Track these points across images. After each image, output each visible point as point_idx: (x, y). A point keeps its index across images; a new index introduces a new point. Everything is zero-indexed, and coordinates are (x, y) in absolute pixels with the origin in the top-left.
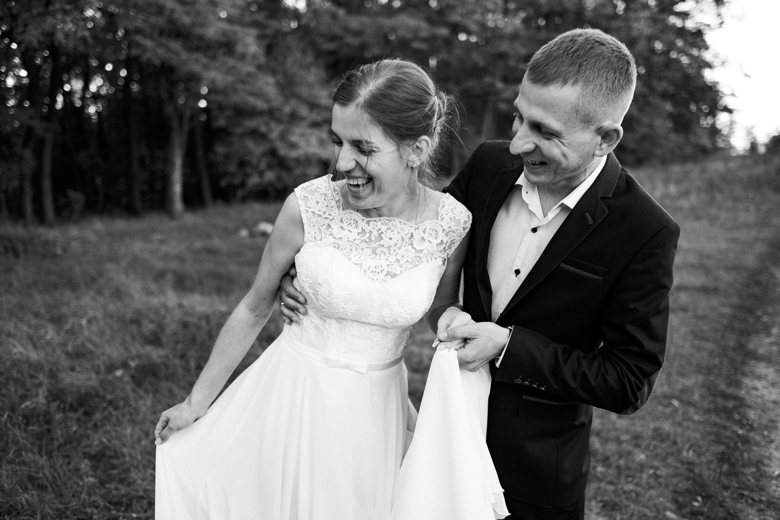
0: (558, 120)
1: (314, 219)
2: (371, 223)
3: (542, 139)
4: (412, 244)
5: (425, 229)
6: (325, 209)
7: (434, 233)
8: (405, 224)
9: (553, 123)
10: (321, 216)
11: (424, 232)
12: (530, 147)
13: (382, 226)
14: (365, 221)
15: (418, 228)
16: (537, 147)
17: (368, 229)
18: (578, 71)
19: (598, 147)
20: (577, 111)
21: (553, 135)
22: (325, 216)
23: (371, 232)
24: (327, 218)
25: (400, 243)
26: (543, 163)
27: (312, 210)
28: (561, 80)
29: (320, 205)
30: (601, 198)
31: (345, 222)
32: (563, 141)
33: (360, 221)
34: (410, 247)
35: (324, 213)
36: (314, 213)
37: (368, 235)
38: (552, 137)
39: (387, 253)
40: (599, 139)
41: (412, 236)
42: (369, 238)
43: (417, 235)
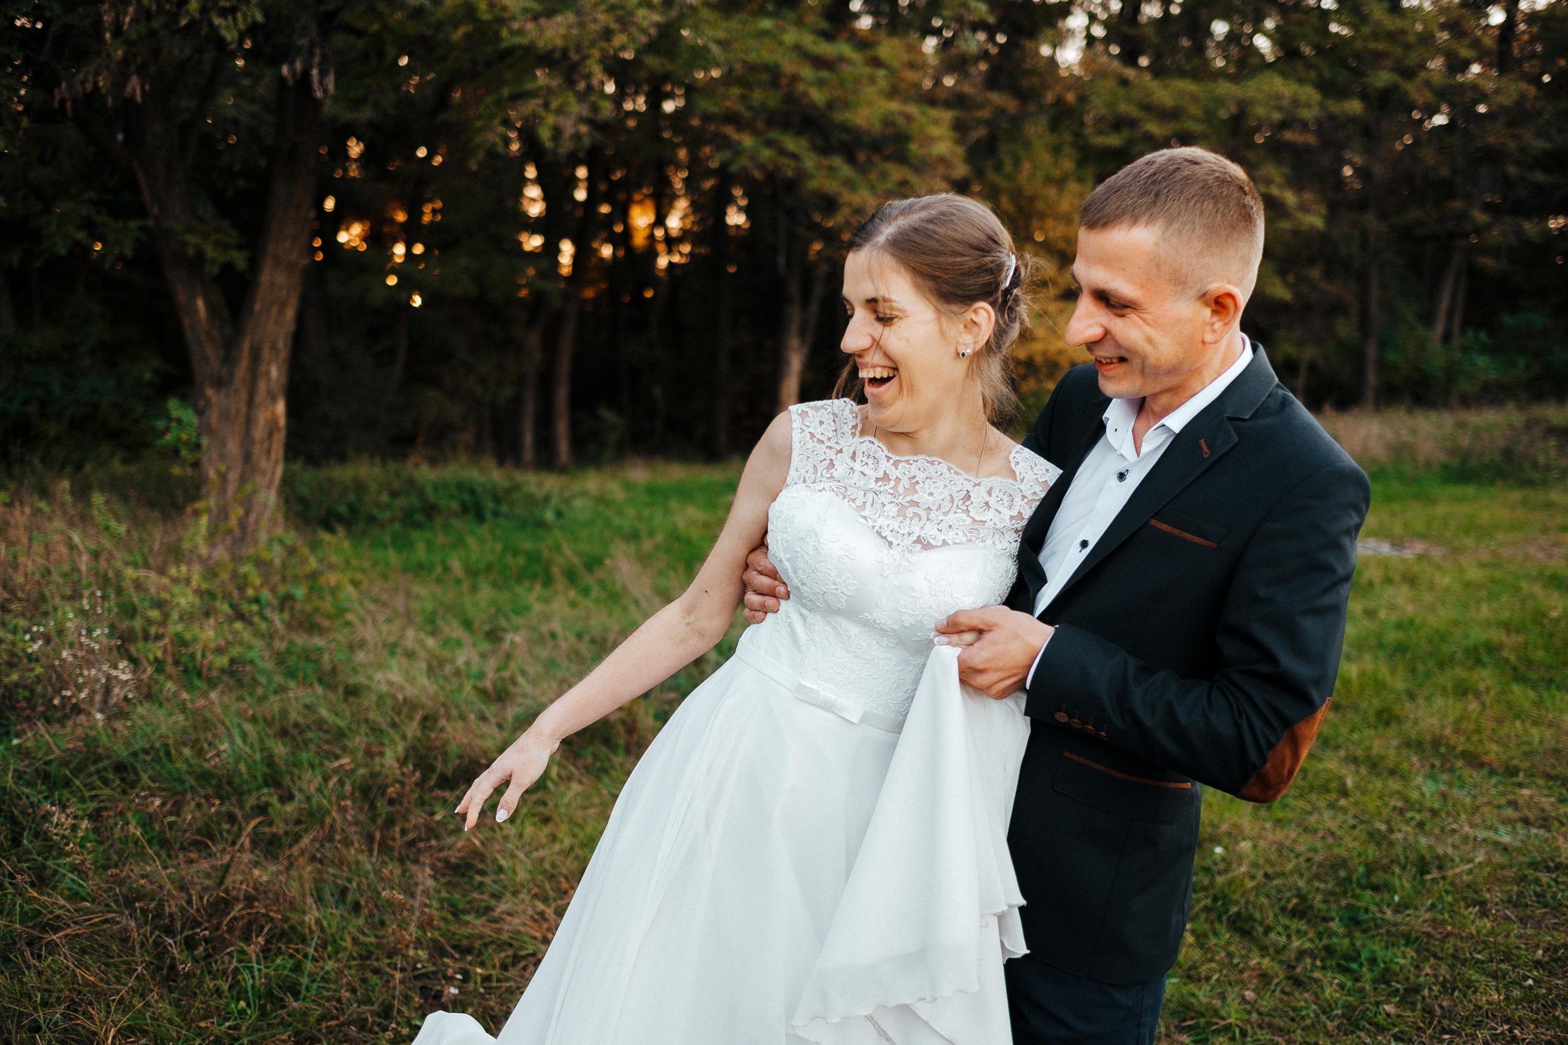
0: (1131, 281)
1: (810, 445)
2: (900, 466)
3: (1113, 317)
4: (968, 511)
5: (991, 489)
6: (831, 434)
7: (1006, 498)
8: (956, 473)
9: (1123, 287)
10: (822, 442)
11: (989, 493)
12: (1096, 332)
13: (918, 473)
14: (891, 461)
15: (979, 484)
16: (1107, 332)
17: (894, 473)
18: (1154, 202)
19: (1208, 329)
20: (1158, 266)
21: (1128, 307)
22: (829, 444)
23: (898, 479)
24: (831, 448)
25: (947, 505)
26: (1122, 360)
27: (811, 430)
28: (1127, 217)
29: (823, 426)
30: (1230, 419)
31: (858, 460)
32: (1145, 316)
33: (884, 461)
34: (964, 516)
35: (829, 439)
36: (812, 435)
37: (892, 483)
38: (1128, 311)
39: (924, 517)
40: (1207, 312)
41: (968, 497)
42: (895, 488)
43: (978, 495)
